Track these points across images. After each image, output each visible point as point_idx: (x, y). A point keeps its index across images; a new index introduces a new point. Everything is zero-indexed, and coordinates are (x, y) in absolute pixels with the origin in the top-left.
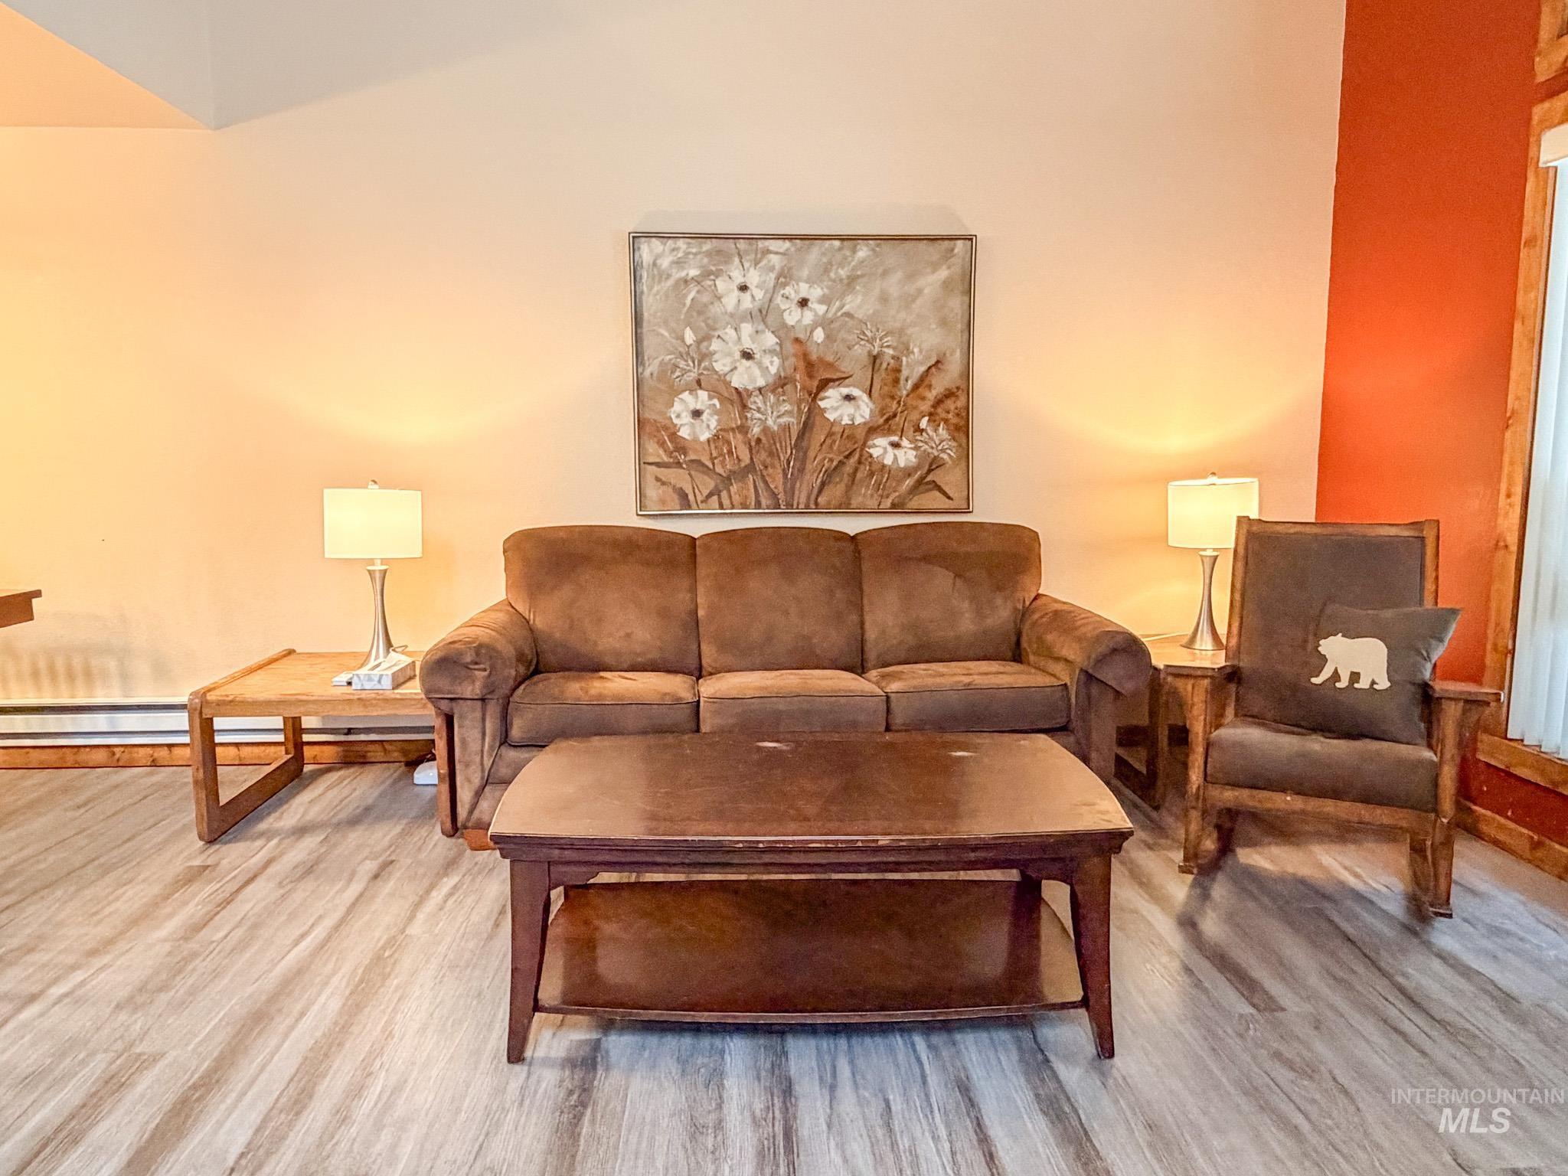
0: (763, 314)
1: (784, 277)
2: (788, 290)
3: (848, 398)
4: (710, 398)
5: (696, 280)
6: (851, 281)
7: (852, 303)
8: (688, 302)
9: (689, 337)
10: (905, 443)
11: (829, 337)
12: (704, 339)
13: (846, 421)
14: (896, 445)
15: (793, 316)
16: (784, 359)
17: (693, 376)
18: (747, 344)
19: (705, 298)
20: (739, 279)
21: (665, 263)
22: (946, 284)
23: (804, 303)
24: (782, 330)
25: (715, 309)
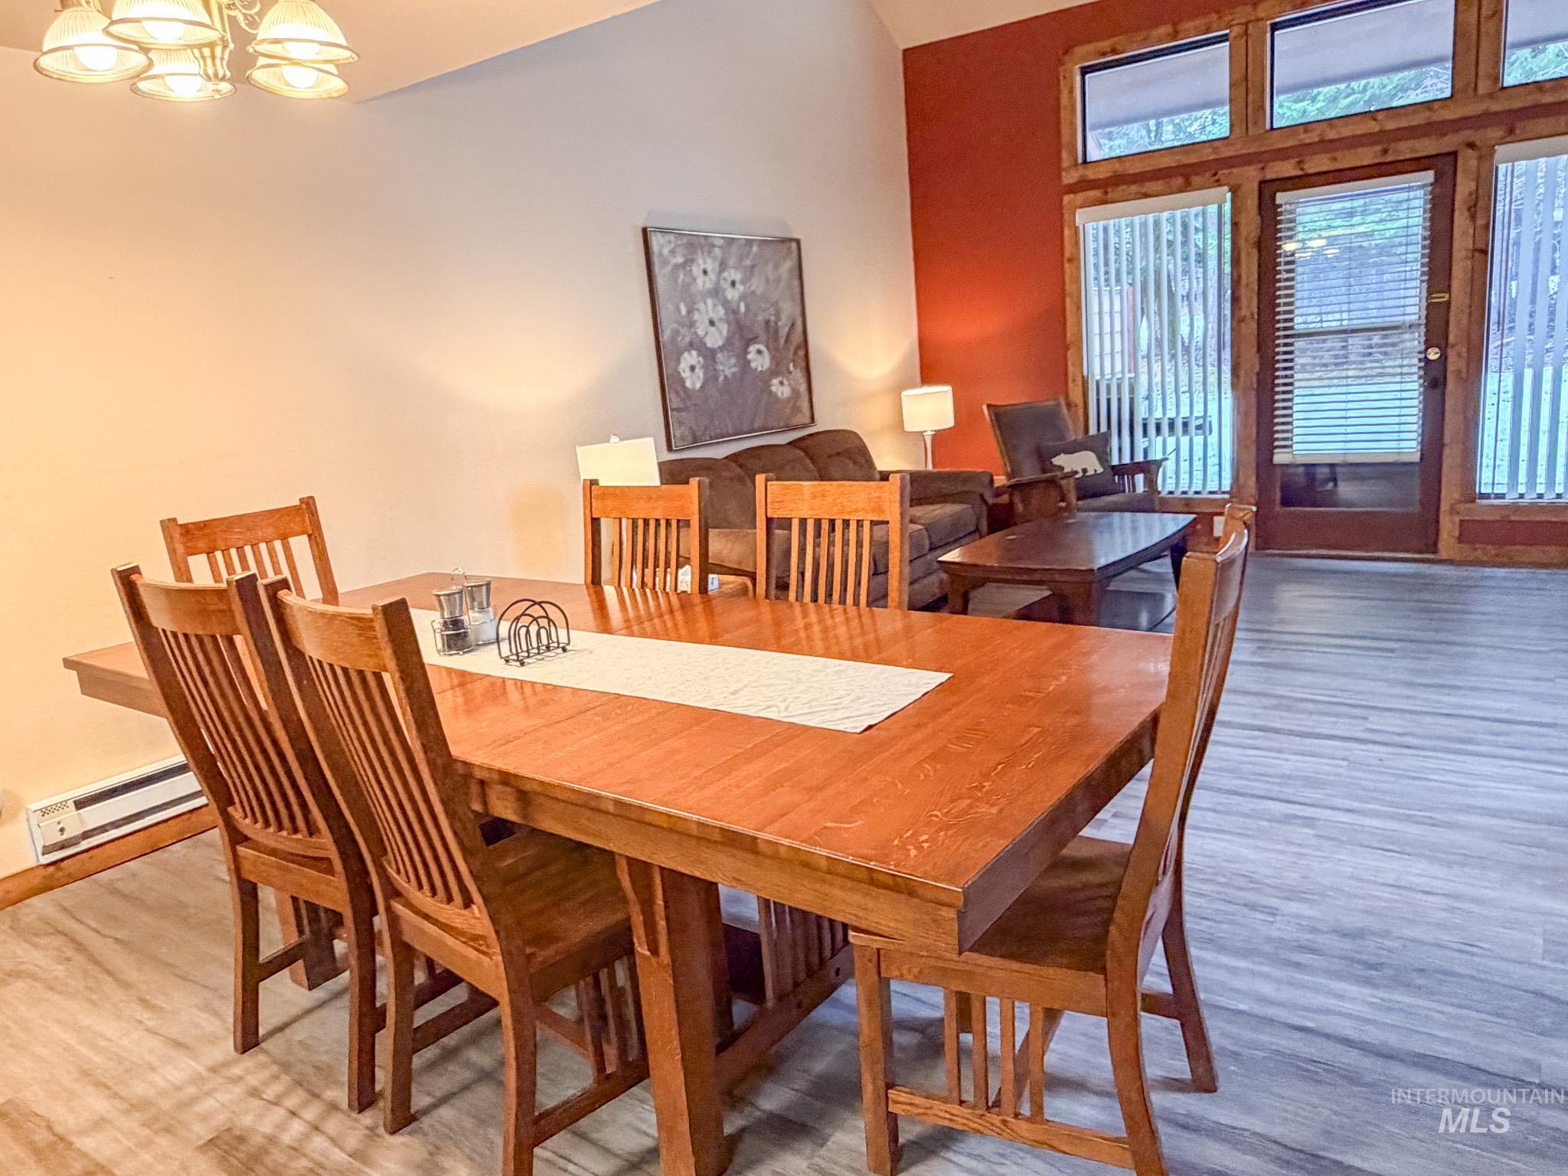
0: (716, 292)
1: (723, 266)
2: (725, 274)
3: (759, 352)
4: (699, 355)
5: (683, 265)
6: (753, 267)
7: (757, 284)
8: (680, 280)
9: (683, 310)
10: (785, 382)
11: (747, 306)
12: (690, 312)
13: (760, 369)
14: (781, 383)
15: (732, 294)
16: (729, 325)
17: (687, 339)
18: (711, 314)
19: (688, 280)
20: (702, 266)
21: (666, 252)
22: (791, 270)
23: (733, 284)
24: (725, 303)
25: (693, 289)
